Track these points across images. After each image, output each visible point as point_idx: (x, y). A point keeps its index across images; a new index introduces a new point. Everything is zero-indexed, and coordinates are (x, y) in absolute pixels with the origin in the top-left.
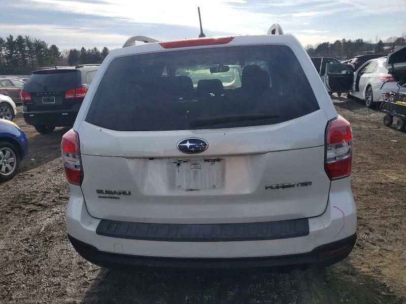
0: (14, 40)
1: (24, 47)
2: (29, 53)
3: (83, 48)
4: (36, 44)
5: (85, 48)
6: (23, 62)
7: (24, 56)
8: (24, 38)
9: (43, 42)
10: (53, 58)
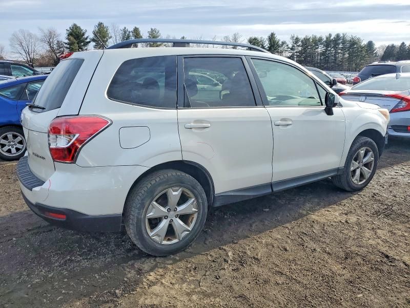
0: (332, 38)
1: (338, 44)
2: (341, 50)
3: (403, 43)
4: (350, 41)
5: (405, 43)
6: (334, 58)
7: (336, 53)
8: (342, 35)
9: (359, 39)
10: (363, 55)
